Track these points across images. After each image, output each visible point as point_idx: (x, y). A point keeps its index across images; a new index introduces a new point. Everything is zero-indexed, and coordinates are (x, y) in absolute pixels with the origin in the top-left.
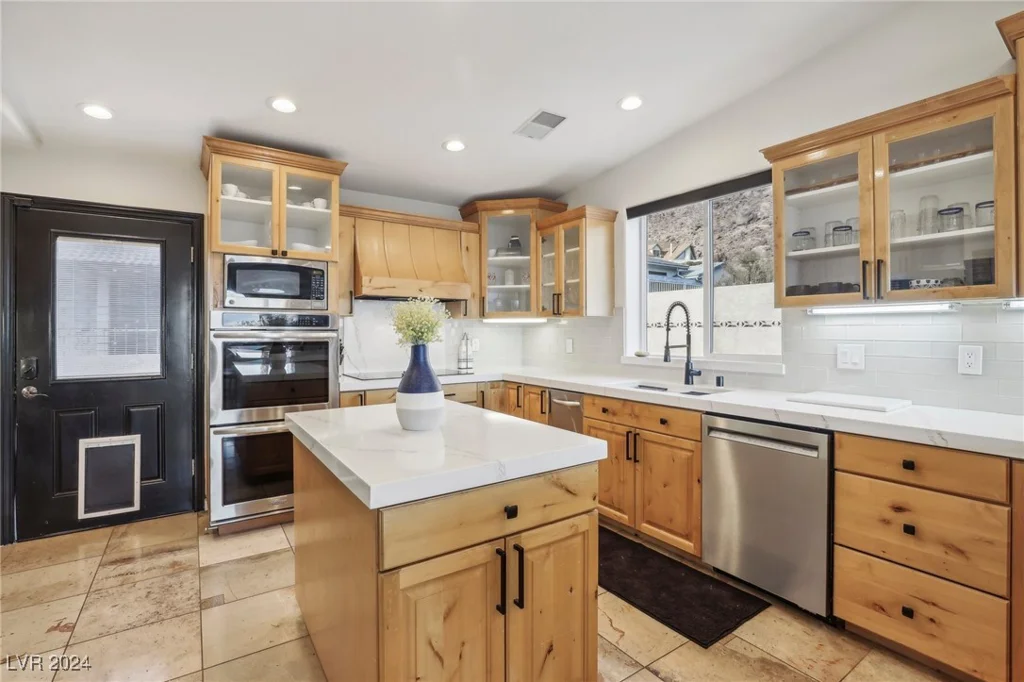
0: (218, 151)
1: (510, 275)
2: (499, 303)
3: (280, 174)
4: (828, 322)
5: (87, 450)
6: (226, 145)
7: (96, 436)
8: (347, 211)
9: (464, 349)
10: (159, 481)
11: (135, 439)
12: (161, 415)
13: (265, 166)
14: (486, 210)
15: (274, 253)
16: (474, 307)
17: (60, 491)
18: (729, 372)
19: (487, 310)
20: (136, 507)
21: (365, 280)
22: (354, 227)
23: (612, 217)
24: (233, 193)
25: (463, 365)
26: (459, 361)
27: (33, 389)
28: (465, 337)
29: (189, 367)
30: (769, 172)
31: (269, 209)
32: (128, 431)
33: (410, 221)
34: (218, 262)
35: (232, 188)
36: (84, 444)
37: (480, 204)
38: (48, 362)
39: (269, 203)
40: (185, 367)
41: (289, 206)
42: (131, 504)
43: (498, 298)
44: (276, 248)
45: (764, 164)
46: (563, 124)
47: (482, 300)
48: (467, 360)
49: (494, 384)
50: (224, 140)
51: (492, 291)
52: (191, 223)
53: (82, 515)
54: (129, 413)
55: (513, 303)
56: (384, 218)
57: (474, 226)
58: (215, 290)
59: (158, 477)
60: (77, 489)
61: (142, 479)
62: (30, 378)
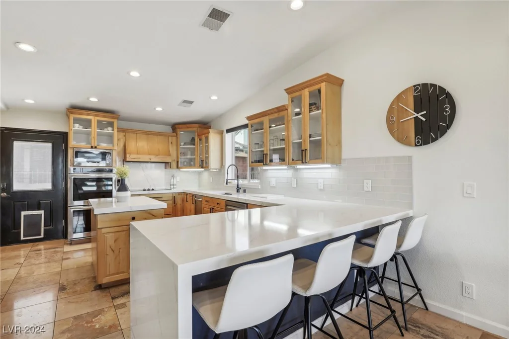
0: (72, 113)
1: (189, 153)
2: (185, 163)
3: (94, 119)
4: (269, 171)
5: (24, 215)
6: (74, 111)
7: (28, 211)
8: (120, 130)
9: (172, 180)
10: (51, 227)
11: (42, 212)
12: (52, 204)
13: (89, 117)
14: (179, 128)
15: (92, 147)
16: (174, 164)
17: (15, 230)
18: (248, 188)
19: (180, 166)
20: (42, 236)
21: (128, 156)
22: (125, 136)
23: (221, 133)
24: (77, 127)
25: (172, 187)
26: (171, 185)
27: (5, 194)
28: (173, 176)
29: (62, 187)
30: (247, 124)
31: (91, 132)
32: (39, 209)
33: (148, 133)
34: (72, 150)
35: (77, 125)
36: (23, 213)
37: (177, 126)
38: (10, 185)
39: (90, 130)
40: (61, 188)
41: (98, 130)
42: (40, 235)
43: (185, 161)
44: (93, 145)
45: (246, 122)
46: (193, 104)
47: (178, 162)
48: (174, 185)
49: (179, 194)
50: (74, 109)
51: (182, 159)
52: (64, 135)
53: (22, 238)
54: (40, 203)
55: (190, 164)
56: (137, 132)
57: (175, 134)
58: (70, 160)
59: (50, 226)
60: (20, 229)
61: (44, 226)
62: (3, 190)
